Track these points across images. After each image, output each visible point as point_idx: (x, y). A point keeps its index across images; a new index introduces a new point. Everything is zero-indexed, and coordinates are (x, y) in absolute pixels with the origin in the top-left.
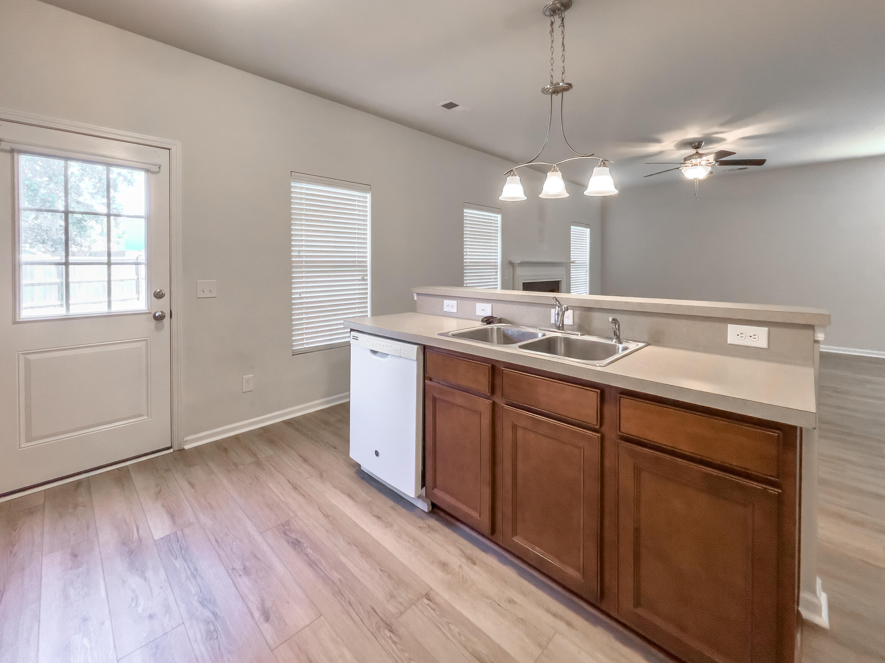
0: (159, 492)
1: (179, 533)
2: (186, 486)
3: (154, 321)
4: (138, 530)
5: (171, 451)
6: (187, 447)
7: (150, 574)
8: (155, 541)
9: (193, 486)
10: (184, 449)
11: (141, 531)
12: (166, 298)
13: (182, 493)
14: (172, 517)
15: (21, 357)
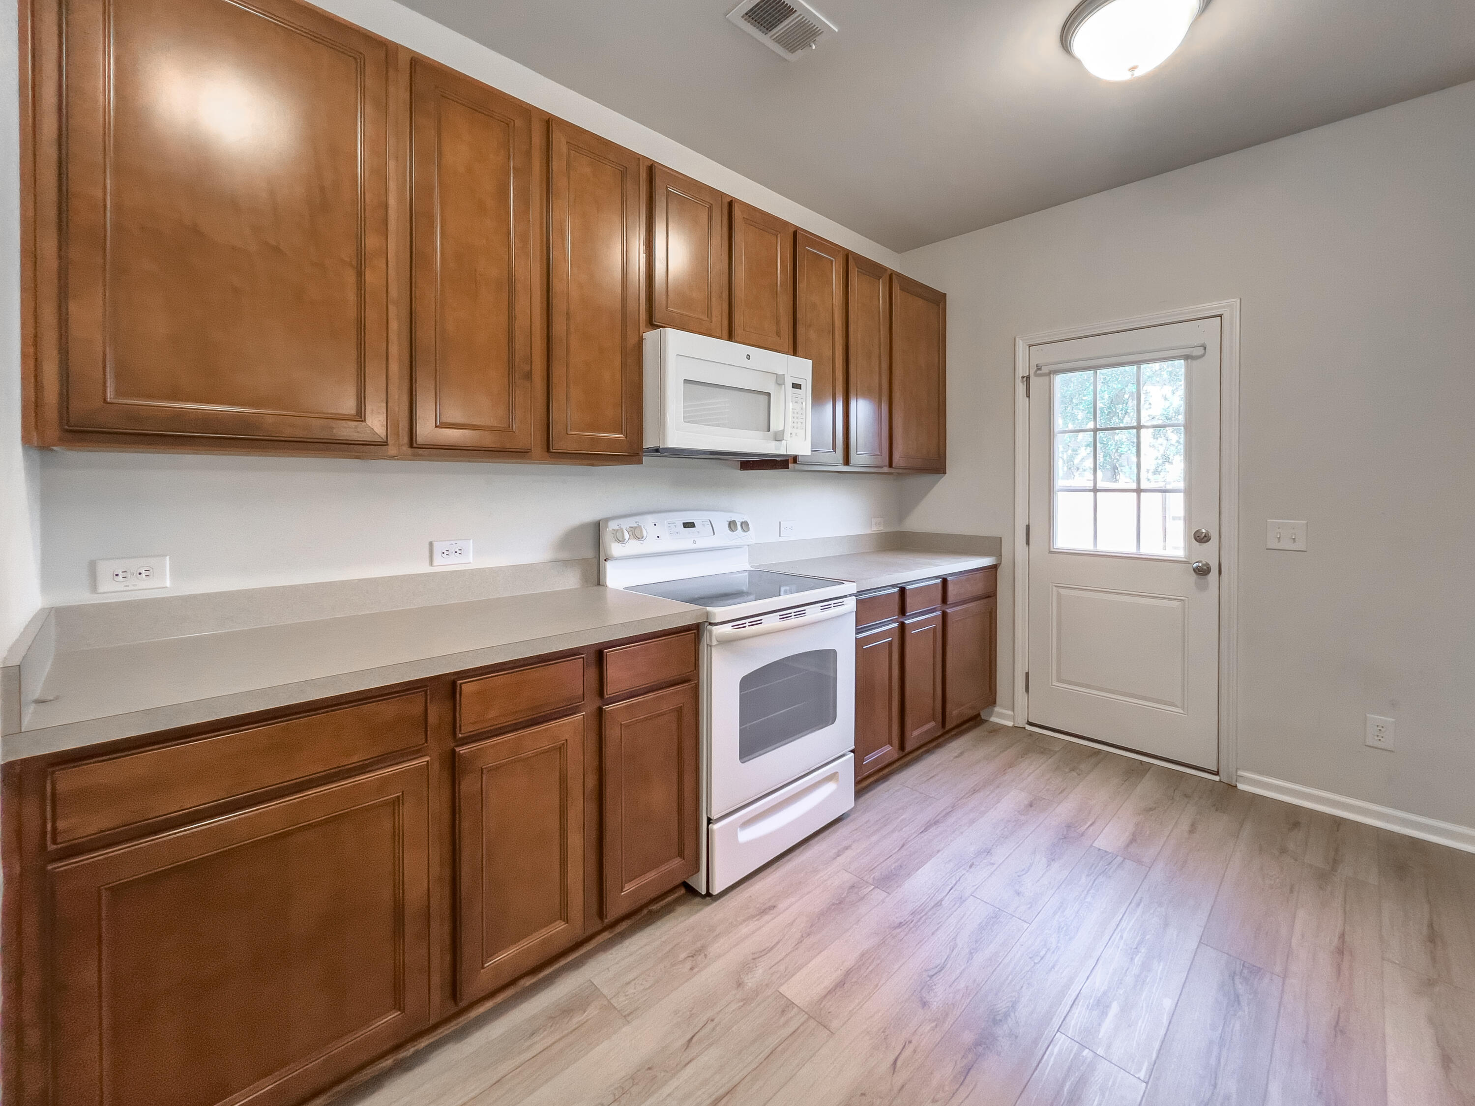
0: (1151, 809)
1: (1119, 859)
2: (1185, 826)
3: (1194, 577)
4: (1091, 825)
5: (1217, 778)
6: (1241, 786)
7: (1056, 865)
8: (1091, 846)
9: (1193, 829)
10: (1236, 786)
11: (1091, 829)
12: (1214, 543)
13: (1170, 828)
14: (1133, 840)
15: (1054, 588)
